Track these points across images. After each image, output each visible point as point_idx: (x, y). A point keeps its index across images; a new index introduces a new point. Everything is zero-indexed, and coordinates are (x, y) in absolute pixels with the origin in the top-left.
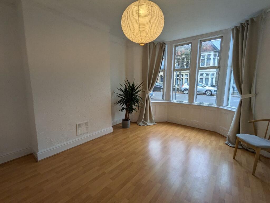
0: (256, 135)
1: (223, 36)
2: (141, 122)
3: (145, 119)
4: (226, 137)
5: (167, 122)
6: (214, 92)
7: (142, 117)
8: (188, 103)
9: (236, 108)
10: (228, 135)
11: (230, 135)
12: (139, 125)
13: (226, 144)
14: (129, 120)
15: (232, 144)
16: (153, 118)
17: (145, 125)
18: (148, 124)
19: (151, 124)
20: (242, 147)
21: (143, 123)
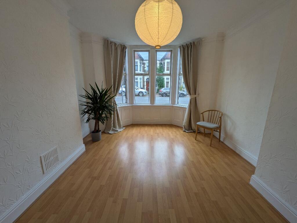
0: (204, 121)
1: (172, 50)
2: (111, 130)
3: (114, 126)
4: (183, 128)
5: (132, 124)
6: (145, 94)
7: (111, 125)
8: (150, 105)
9: (187, 105)
10: (183, 125)
11: (185, 124)
12: (110, 134)
13: (184, 131)
14: (100, 131)
15: (187, 130)
16: (121, 123)
17: (115, 132)
18: (119, 131)
19: (121, 130)
20: (193, 131)
21: (113, 130)
